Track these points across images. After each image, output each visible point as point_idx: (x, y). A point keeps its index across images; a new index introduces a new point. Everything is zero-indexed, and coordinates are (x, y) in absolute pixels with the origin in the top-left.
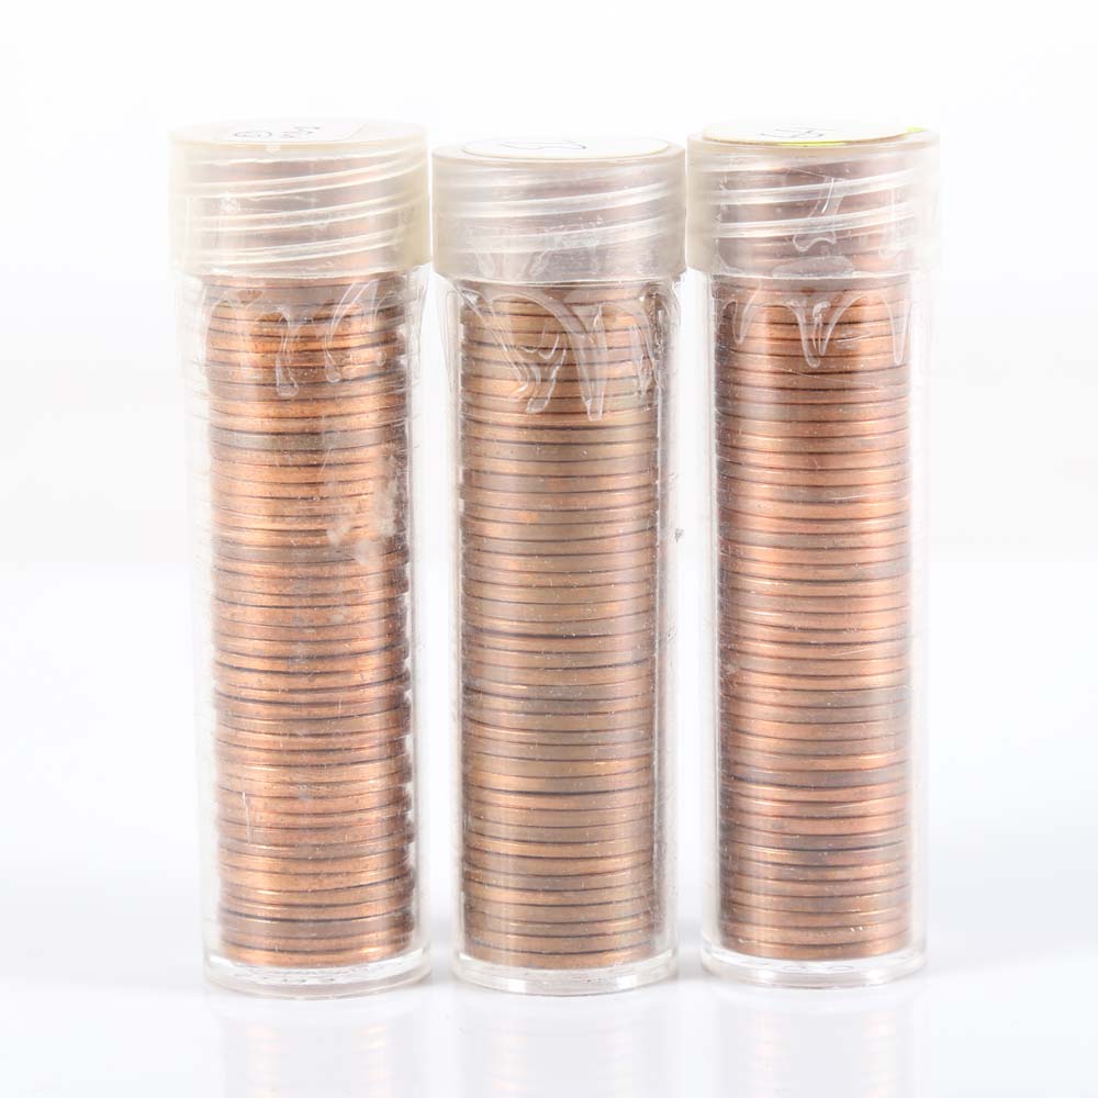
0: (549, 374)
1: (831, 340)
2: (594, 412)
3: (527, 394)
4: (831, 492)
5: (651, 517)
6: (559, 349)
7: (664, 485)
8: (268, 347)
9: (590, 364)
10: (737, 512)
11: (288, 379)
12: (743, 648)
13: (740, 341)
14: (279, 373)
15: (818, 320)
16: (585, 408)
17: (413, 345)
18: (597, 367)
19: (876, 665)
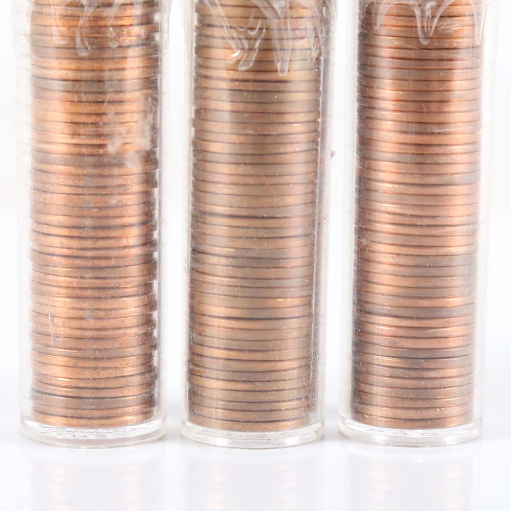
0: (254, 44)
1: (436, 27)
2: (282, 71)
3: (239, 58)
4: (434, 127)
5: (315, 142)
6: (261, 29)
7: (324, 122)
8: (71, 23)
9: (281, 39)
10: (371, 139)
11: (84, 44)
12: (373, 228)
13: (376, 28)
14: (78, 40)
15: (428, 13)
16: (276, 67)
17: (165, 27)
18: (285, 41)
19: (458, 240)
